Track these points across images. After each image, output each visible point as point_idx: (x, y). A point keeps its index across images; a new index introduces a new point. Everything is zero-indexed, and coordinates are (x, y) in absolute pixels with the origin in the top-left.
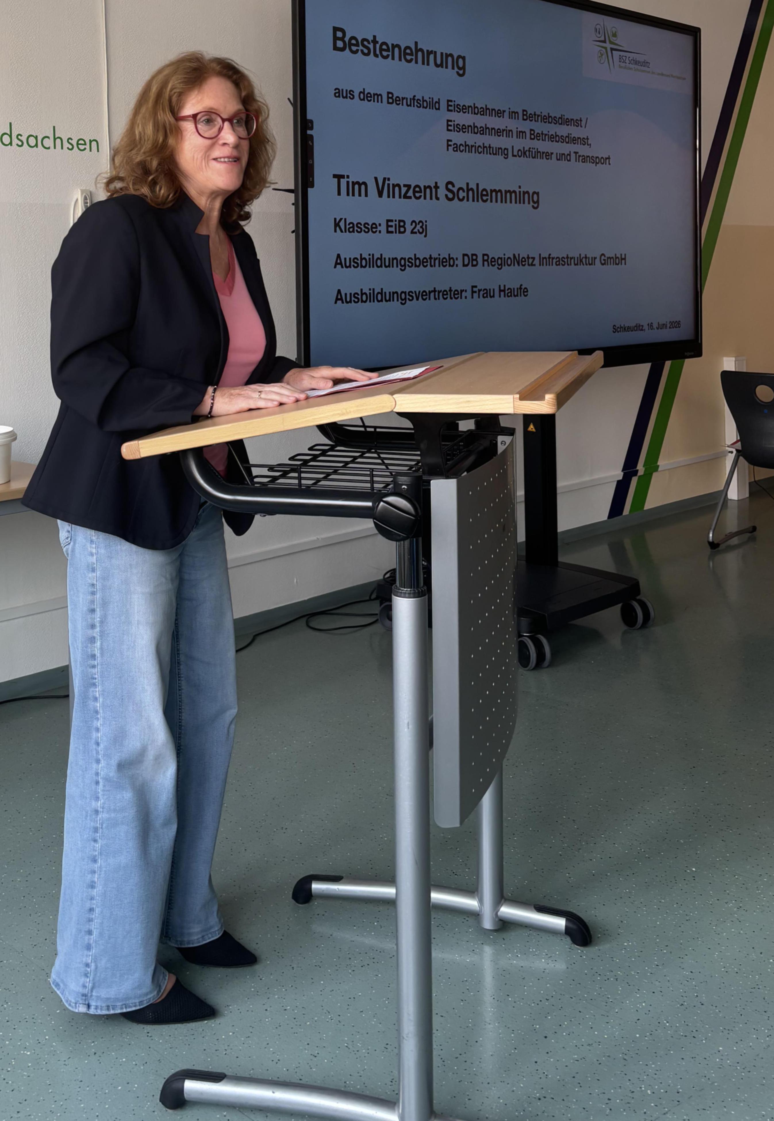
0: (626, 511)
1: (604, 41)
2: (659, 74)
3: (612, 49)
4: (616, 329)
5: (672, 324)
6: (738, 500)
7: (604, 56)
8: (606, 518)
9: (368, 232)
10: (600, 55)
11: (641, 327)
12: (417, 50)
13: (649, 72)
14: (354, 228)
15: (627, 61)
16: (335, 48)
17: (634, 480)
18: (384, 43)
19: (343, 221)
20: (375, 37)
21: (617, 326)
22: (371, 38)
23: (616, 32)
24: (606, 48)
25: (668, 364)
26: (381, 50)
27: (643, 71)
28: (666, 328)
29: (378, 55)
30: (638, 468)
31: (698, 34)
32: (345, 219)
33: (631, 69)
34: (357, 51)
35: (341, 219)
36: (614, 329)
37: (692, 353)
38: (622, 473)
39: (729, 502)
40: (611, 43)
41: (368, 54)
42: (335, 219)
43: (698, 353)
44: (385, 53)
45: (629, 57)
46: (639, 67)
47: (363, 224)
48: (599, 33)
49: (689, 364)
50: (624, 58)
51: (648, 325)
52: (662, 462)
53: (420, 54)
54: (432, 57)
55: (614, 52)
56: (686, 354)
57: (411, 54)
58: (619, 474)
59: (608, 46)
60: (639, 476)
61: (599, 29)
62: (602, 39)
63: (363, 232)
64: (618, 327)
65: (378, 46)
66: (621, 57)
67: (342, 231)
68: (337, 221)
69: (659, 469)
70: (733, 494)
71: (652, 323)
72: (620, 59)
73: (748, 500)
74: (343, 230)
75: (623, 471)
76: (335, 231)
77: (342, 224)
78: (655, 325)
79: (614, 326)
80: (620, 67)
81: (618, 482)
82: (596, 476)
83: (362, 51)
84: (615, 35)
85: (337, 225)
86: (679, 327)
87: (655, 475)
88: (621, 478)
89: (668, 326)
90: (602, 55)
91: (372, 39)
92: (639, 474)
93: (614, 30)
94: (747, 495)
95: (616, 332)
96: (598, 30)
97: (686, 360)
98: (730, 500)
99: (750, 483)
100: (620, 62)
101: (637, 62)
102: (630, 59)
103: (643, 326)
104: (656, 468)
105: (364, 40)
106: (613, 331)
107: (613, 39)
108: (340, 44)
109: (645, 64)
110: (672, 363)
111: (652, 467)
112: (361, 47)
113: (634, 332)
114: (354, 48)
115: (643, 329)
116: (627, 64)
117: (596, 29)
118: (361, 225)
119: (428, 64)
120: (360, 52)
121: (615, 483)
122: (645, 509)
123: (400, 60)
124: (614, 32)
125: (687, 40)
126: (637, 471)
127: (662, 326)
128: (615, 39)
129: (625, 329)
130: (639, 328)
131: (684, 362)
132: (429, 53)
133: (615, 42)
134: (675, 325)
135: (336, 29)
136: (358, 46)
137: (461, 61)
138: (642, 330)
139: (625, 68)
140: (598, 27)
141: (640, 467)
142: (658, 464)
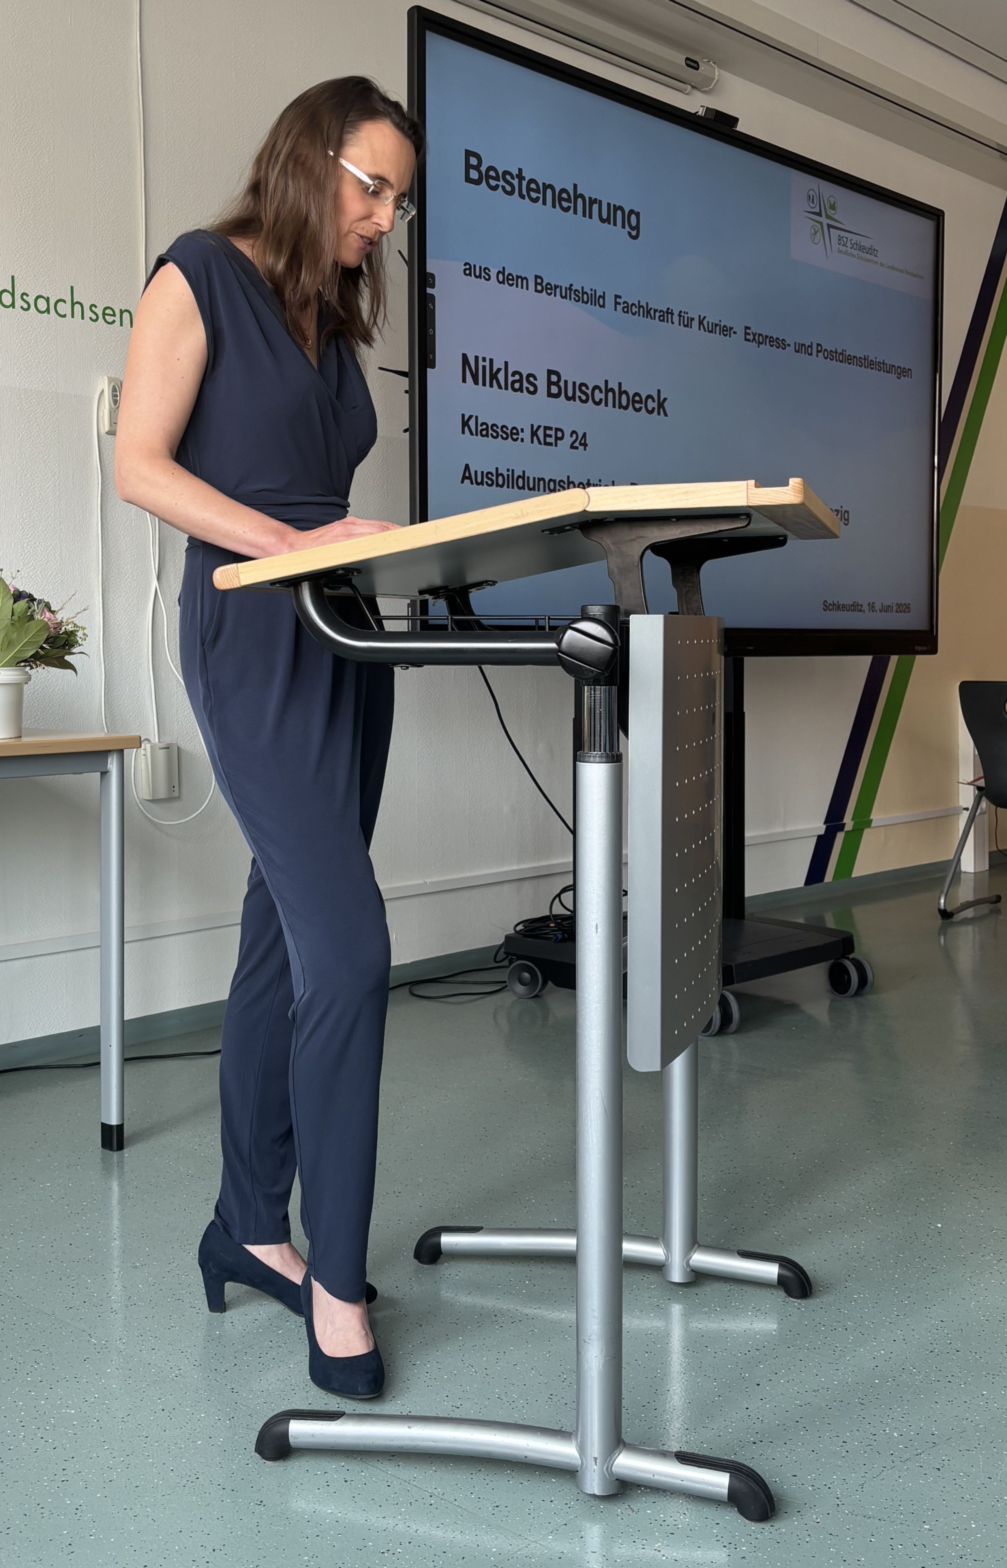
0: (829, 877)
1: (819, 214)
2: (889, 267)
3: (830, 226)
4: (827, 606)
5: (899, 607)
6: (975, 873)
7: (818, 234)
8: (801, 883)
9: (506, 439)
10: (813, 231)
11: (860, 607)
12: (576, 197)
13: (877, 263)
14: (487, 430)
15: (849, 245)
16: (468, 179)
17: (840, 837)
18: (532, 181)
19: (474, 419)
20: (520, 170)
21: (829, 602)
22: (515, 172)
23: (834, 203)
24: (821, 223)
25: (894, 659)
26: (529, 189)
27: (869, 261)
28: (892, 611)
29: (525, 195)
30: (844, 821)
31: (941, 218)
32: (477, 417)
33: (853, 256)
34: (497, 187)
35: (471, 417)
36: (825, 605)
37: (925, 648)
38: (825, 827)
39: (963, 876)
40: (828, 217)
41: (511, 193)
42: (463, 415)
43: (933, 650)
44: (534, 195)
45: (851, 240)
46: (864, 255)
47: (500, 427)
48: (813, 202)
49: (921, 661)
50: (845, 240)
51: (869, 605)
52: (876, 816)
53: (580, 201)
54: (595, 207)
55: (831, 230)
56: (916, 648)
57: (568, 200)
58: (820, 828)
59: (825, 221)
60: (847, 832)
61: (813, 196)
62: (817, 210)
63: (500, 437)
64: (830, 604)
65: (524, 183)
66: (840, 238)
67: (472, 434)
68: (466, 418)
69: (873, 825)
70: (968, 864)
71: (873, 603)
72: (839, 240)
73: (987, 872)
74: (474, 432)
75: (825, 823)
76: (463, 432)
77: (472, 423)
78: (878, 606)
79: (825, 601)
80: (840, 251)
81: (820, 837)
82: (788, 829)
83: (503, 187)
84: (833, 207)
85: (465, 424)
86: (909, 612)
87: (867, 832)
88: (822, 832)
89: (895, 608)
90: (816, 232)
91: (517, 173)
92: (846, 829)
93: (832, 200)
94: (987, 867)
95: (828, 611)
96: (811, 197)
97: (919, 658)
98: (965, 872)
99: (990, 853)
100: (839, 244)
101: (861, 248)
102: (853, 242)
103: (862, 606)
104: (869, 823)
105: (506, 173)
106: (824, 609)
107: (831, 212)
108: (474, 174)
109: (871, 251)
110: (899, 659)
111: (863, 821)
112: (502, 183)
113: (850, 612)
114: (493, 183)
115: (862, 609)
116: (849, 249)
117: (810, 196)
118: (498, 428)
119: (591, 217)
120: (500, 188)
121: (815, 839)
122: (853, 876)
123: (554, 206)
124: (832, 203)
125: (926, 226)
126: (844, 824)
127: (886, 609)
128: (833, 212)
129: (839, 607)
130: (855, 607)
131: (915, 658)
132: (593, 201)
133: (833, 216)
134: (904, 608)
135: (469, 154)
136: (499, 181)
137: (633, 218)
138: (860, 611)
139: (846, 253)
140: (811, 193)
141: (848, 821)
142: (871, 818)
